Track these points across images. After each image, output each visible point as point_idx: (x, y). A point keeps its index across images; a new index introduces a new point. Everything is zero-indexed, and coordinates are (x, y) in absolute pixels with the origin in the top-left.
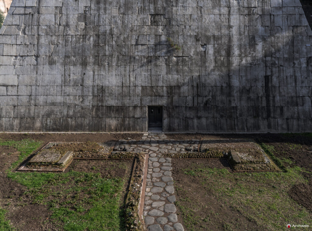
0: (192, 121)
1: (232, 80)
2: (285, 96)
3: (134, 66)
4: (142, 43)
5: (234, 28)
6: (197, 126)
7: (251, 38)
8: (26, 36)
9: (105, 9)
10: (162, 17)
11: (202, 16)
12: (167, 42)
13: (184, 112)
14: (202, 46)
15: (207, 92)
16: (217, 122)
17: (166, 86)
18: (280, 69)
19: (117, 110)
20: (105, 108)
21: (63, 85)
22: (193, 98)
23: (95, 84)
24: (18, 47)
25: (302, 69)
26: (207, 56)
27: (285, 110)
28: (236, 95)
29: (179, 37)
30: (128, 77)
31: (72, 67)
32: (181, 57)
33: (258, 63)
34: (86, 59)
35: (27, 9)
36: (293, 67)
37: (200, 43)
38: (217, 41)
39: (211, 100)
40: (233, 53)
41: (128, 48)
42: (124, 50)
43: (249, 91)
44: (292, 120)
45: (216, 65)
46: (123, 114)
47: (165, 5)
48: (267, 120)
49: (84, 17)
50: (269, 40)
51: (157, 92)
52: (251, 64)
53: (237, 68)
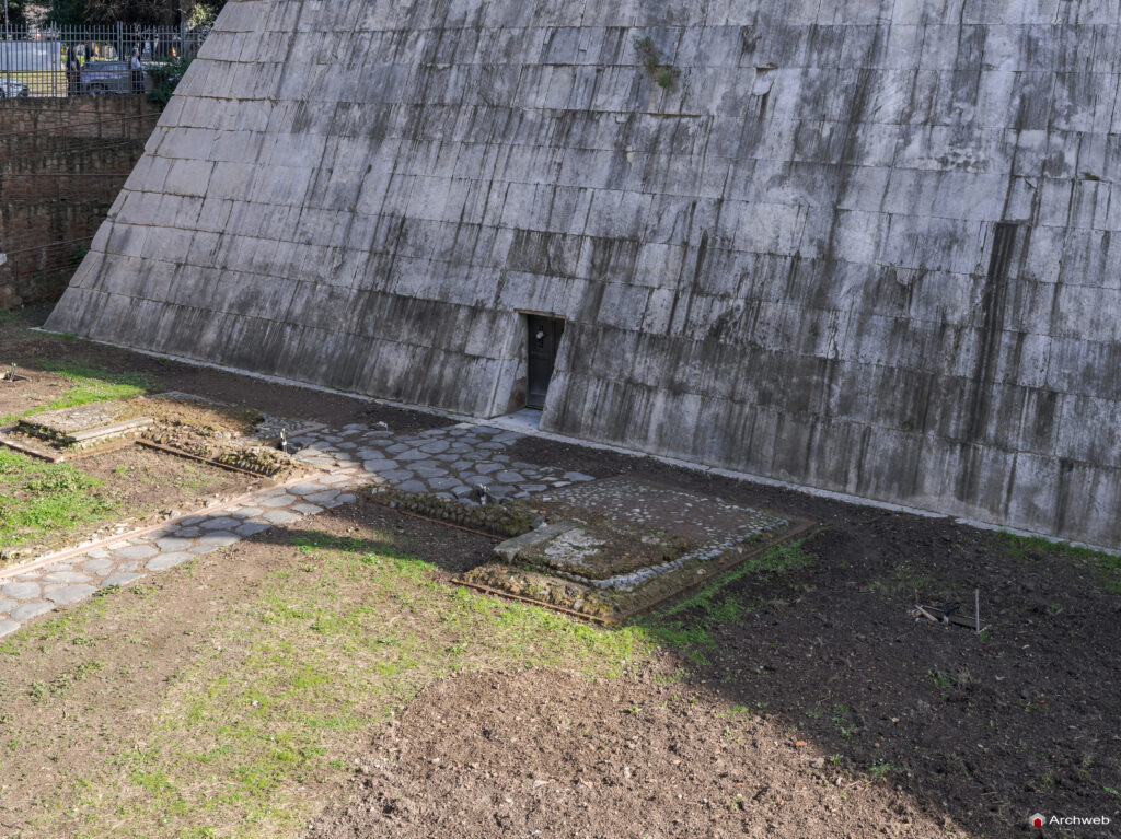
0: (648, 400)
1: (844, 232)
2: (1077, 336)
3: (514, 149)
4: (560, 58)
6: (661, 427)
13: (629, 356)
14: (761, 71)
15: (731, 277)
16: (743, 421)
17: (592, 237)
18: (1081, 194)
19: (421, 317)
20: (390, 300)
21: (306, 204)
22: (676, 299)
23: (388, 210)
26: (768, 115)
27: (1065, 411)
28: (844, 302)
29: (686, 36)
30: (485, 188)
31: (344, 142)
32: (674, 116)
33: (978, 157)
34: (387, 114)
37: (756, 58)
38: (820, 52)
39: (741, 316)
40: (875, 105)
41: (512, 79)
42: (498, 85)
43: (906, 292)
44: (1090, 473)
45: (797, 158)
46: (432, 332)
48: (962, 451)
50: (1049, 45)
51: (559, 258)
52: (944, 161)
53: (881, 176)
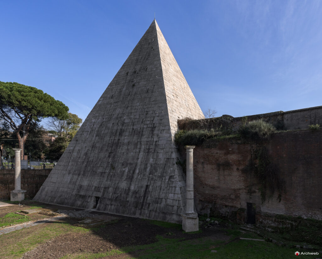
0: (108, 206)
1: (131, 186)
2: (153, 197)
3: (96, 177)
4: (102, 166)
5: (140, 159)
6: (109, 209)
7: (146, 164)
8: (66, 162)
9: (94, 150)
10: (113, 153)
11: (128, 153)
12: (111, 165)
13: (107, 201)
15: (119, 192)
16: (118, 208)
17: (104, 187)
18: (155, 182)
19: (83, 197)
20: (79, 195)
21: (69, 184)
22: (112, 194)
23: (80, 184)
24: (62, 166)
25: (166, 182)
27: (151, 205)
28: (130, 194)
30: (92, 182)
31: (75, 176)
32: (114, 173)
33: (145, 178)
34: (80, 172)
36: (161, 181)
37: (124, 166)
39: (119, 196)
40: (136, 172)
41: (96, 168)
42: (94, 169)
43: (137, 193)
44: (152, 212)
45: (127, 178)
46: (84, 199)
47: (115, 148)
48: (140, 210)
49: (86, 154)
50: (153, 166)
51: (100, 190)
52: (142, 178)
53: (135, 180)
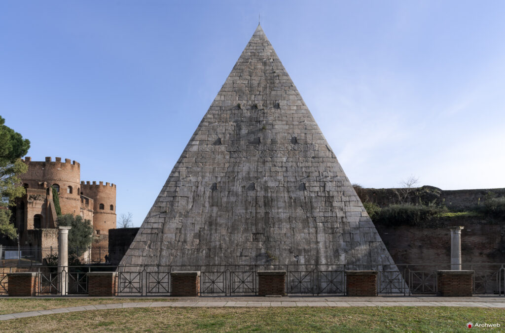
1: (321, 283)
4: (246, 255)
5: (321, 243)
7: (336, 251)
8: (151, 250)
9: (216, 230)
10: (262, 235)
11: (294, 235)
12: (266, 254)
14: (295, 257)
24: (144, 258)
26: (299, 264)
29: (276, 250)
35: (153, 230)
37: (293, 254)
38: (307, 253)
40: (321, 262)
41: (234, 259)
42: (230, 260)
47: (264, 226)
49: (199, 236)
50: (350, 252)
